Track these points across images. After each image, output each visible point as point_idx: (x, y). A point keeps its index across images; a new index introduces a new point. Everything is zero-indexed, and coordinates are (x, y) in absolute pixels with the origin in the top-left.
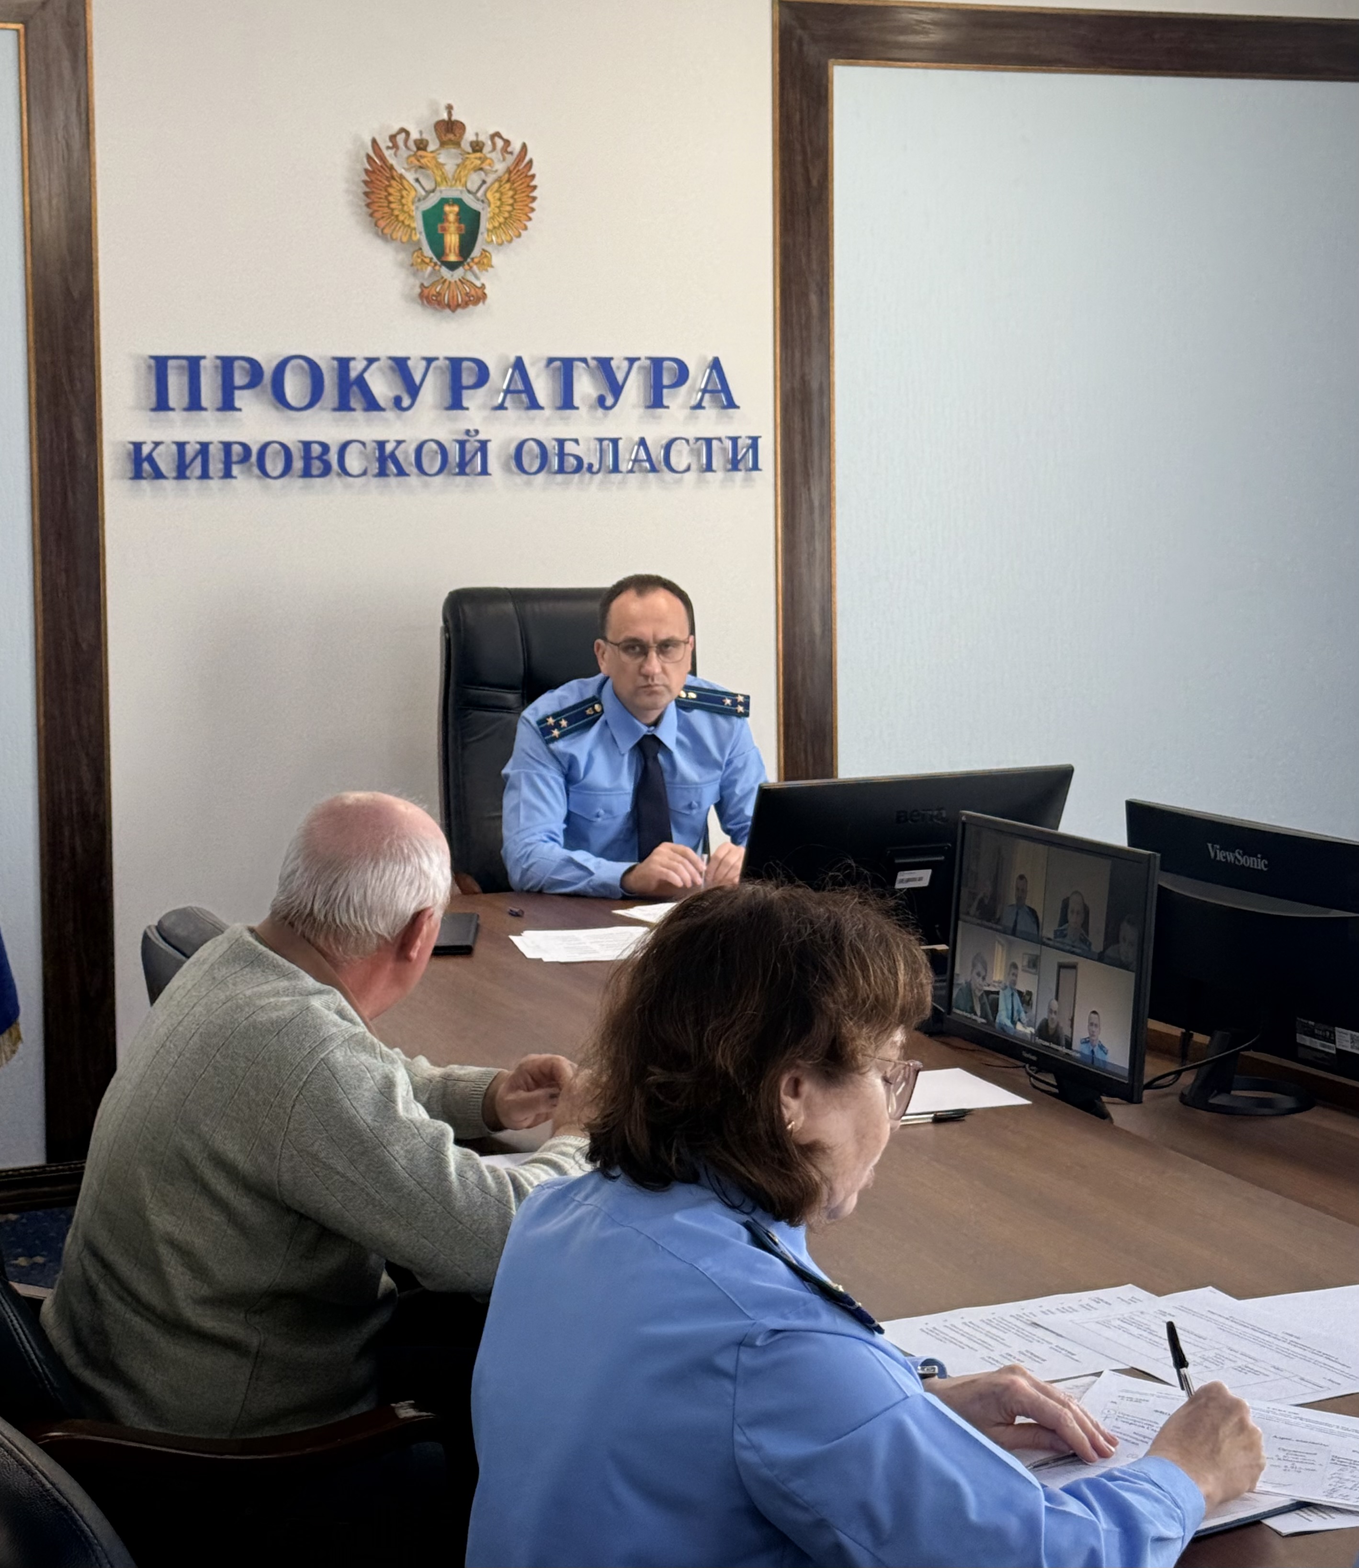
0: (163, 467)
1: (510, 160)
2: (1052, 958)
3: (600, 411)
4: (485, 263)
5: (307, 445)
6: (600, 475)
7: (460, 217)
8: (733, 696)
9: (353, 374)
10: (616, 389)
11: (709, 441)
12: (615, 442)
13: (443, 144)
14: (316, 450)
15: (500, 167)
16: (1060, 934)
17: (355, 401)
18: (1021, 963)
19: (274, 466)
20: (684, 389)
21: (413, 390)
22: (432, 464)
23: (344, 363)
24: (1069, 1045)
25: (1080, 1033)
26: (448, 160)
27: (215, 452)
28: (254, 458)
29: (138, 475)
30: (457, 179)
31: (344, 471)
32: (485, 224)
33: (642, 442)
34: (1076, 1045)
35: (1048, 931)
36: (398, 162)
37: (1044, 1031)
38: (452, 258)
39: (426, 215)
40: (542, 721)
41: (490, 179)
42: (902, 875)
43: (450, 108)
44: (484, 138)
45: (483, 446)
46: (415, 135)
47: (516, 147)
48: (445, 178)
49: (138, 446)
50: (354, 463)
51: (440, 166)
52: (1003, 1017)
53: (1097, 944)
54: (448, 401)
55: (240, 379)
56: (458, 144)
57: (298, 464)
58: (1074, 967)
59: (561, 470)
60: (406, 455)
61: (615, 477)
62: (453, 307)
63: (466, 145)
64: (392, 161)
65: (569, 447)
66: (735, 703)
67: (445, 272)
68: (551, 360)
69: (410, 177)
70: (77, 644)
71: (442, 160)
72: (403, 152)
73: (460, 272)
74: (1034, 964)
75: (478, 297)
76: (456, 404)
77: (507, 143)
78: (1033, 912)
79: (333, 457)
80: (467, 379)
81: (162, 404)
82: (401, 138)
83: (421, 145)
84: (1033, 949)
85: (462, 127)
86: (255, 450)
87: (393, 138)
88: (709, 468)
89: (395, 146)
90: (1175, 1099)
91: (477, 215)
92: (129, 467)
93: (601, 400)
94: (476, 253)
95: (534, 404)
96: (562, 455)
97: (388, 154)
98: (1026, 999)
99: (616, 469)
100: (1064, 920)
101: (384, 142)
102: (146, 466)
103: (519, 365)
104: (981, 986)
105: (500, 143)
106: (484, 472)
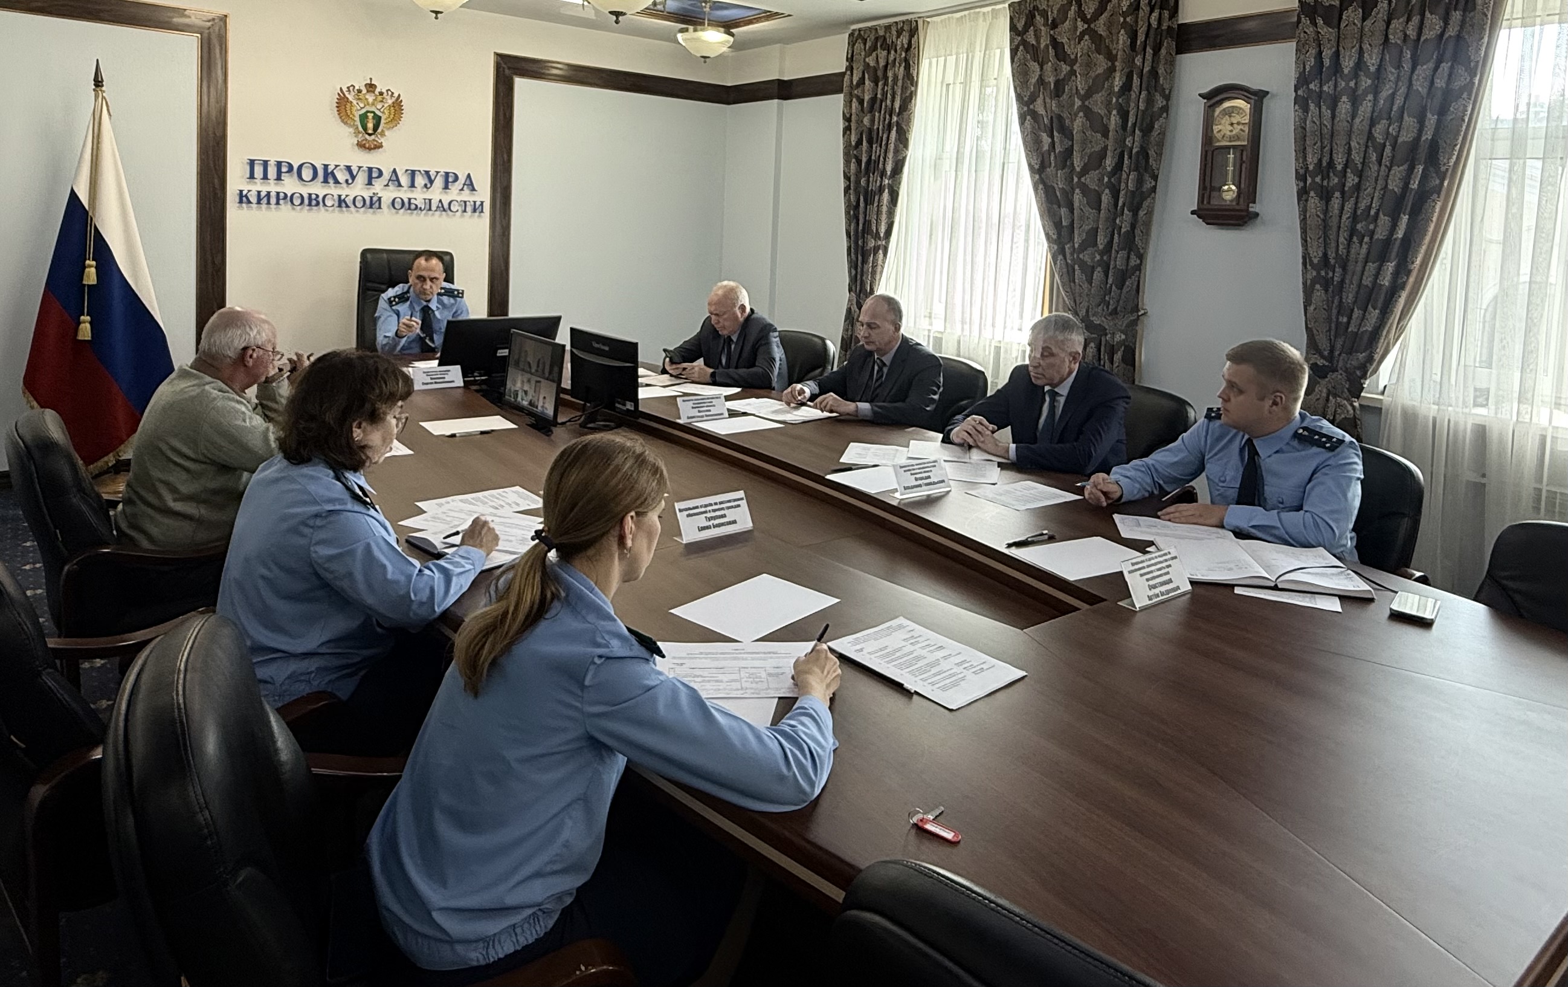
0: (251, 199)
1: (394, 99)
2: (534, 378)
3: (425, 189)
4: (383, 134)
5: (310, 195)
6: (424, 212)
7: (373, 118)
8: (458, 290)
9: (330, 171)
10: (431, 182)
11: (465, 202)
12: (430, 200)
13: (368, 91)
14: (314, 196)
15: (390, 102)
16: (537, 371)
17: (331, 181)
18: (525, 380)
19: (297, 202)
20: (457, 183)
21: (353, 177)
22: (359, 204)
23: (326, 167)
24: (537, 408)
25: (540, 404)
26: (370, 98)
27: (273, 194)
28: (289, 198)
29: (241, 202)
30: (373, 104)
31: (324, 205)
32: (383, 121)
33: (440, 201)
34: (539, 408)
35: (533, 371)
36: (350, 97)
37: (531, 403)
38: (370, 132)
39: (360, 116)
40: (389, 299)
41: (386, 105)
42: (499, 351)
43: (371, 79)
44: (384, 91)
45: (380, 199)
46: (357, 88)
47: (396, 95)
48: (368, 104)
49: (241, 191)
50: (329, 203)
51: (366, 99)
52: (519, 399)
53: (547, 375)
54: (366, 182)
55: (284, 169)
56: (374, 92)
57: (306, 201)
58: (539, 382)
59: (409, 209)
60: (349, 200)
61: (430, 212)
62: (370, 149)
63: (377, 92)
64: (347, 95)
65: (413, 201)
66: (459, 293)
67: (367, 136)
68: (407, 170)
69: (355, 102)
70: (213, 263)
71: (367, 97)
72: (353, 93)
73: (373, 137)
74: (529, 381)
75: (379, 146)
76: (370, 183)
77: (393, 93)
78: (529, 364)
79: (320, 199)
80: (375, 175)
81: (252, 176)
82: (351, 88)
83: (360, 91)
84: (529, 376)
85: (376, 86)
86: (289, 195)
87: (348, 88)
88: (465, 211)
89: (349, 91)
90: (578, 426)
91: (380, 118)
92: (237, 199)
93: (426, 185)
94: (379, 130)
95: (400, 185)
96: (410, 203)
97: (347, 94)
98: (526, 392)
99: (430, 209)
100: (538, 366)
101: (345, 89)
102: (244, 199)
103: (394, 171)
104: (513, 389)
105: (390, 93)
106: (380, 207)
